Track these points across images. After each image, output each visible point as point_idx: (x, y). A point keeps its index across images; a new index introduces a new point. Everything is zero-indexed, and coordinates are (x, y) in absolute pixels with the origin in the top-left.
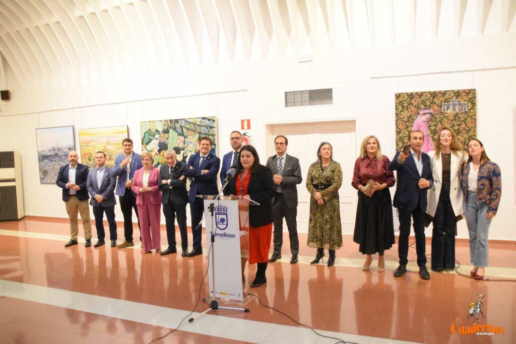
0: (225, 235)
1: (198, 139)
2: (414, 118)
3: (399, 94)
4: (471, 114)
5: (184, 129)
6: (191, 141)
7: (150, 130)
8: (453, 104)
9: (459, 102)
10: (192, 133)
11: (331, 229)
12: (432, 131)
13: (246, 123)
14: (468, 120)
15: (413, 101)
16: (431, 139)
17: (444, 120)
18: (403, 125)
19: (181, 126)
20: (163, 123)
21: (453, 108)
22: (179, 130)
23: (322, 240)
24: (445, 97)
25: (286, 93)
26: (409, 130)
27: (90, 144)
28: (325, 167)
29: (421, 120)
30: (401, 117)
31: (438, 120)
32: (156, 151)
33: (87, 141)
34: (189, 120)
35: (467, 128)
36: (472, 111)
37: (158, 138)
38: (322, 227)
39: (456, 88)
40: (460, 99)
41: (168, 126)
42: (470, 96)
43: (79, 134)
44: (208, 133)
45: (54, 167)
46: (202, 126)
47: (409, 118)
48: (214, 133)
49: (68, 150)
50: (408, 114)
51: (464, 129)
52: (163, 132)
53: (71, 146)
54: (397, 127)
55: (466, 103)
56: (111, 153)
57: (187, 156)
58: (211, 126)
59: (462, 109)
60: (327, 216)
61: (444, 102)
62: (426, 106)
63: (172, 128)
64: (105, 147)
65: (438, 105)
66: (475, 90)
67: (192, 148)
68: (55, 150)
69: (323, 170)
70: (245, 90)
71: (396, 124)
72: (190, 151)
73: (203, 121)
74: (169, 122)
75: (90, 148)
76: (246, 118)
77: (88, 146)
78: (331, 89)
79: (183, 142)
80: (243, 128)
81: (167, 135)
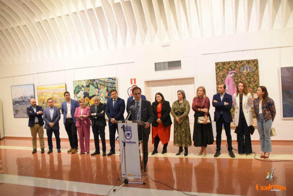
0: (130, 142)
2: (226, 75)
3: (217, 63)
4: (256, 73)
5: (98, 84)
6: (102, 91)
7: (79, 85)
8: (246, 68)
9: (249, 66)
10: (103, 87)
11: (186, 136)
13: (133, 81)
14: (255, 76)
15: (225, 67)
16: (235, 86)
17: (242, 76)
18: (220, 80)
19: (96, 83)
20: (86, 82)
21: (247, 70)
22: (95, 85)
23: (181, 142)
24: (242, 64)
25: (155, 64)
26: (224, 82)
27: (43, 94)
28: (181, 103)
29: (230, 76)
30: (219, 75)
31: (239, 76)
32: (82, 97)
33: (41, 92)
34: (101, 80)
35: (254, 80)
36: (256, 71)
37: (84, 90)
38: (181, 135)
39: (248, 59)
40: (250, 65)
41: (89, 83)
42: (255, 63)
43: (37, 89)
44: (112, 87)
45: (22, 108)
46: (108, 82)
47: (223, 75)
48: (116, 87)
49: (30, 98)
50: (223, 74)
51: (253, 81)
52: (86, 87)
53: (32, 96)
54: (217, 81)
55: (253, 67)
56: (56, 99)
58: (114, 82)
59: (251, 70)
60: (183, 129)
61: (242, 66)
62: (232, 69)
63: (92, 84)
64: (53, 96)
65: (238, 68)
66: (257, 60)
67: (103, 95)
68: (23, 98)
69: (180, 105)
70: (132, 62)
71: (216, 79)
72: (102, 97)
73: (109, 80)
74: (90, 81)
75: (43, 96)
76: (133, 78)
77: (42, 95)
78: (180, 61)
79: (98, 92)
80: (132, 83)
81: (88, 88)
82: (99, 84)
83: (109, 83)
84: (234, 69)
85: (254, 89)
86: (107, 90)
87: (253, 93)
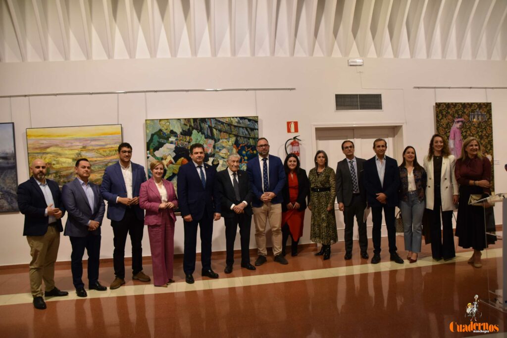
1: (234, 143)
3: (439, 103)
4: (489, 123)
5: (214, 130)
6: (224, 145)
7: (161, 130)
8: (477, 114)
9: (481, 112)
10: (227, 136)
13: (293, 126)
14: (488, 127)
15: (449, 110)
17: (472, 128)
18: (442, 131)
19: (210, 127)
20: (183, 123)
21: (478, 117)
22: (207, 131)
24: (472, 108)
25: (337, 96)
26: (448, 135)
27: (48, 150)
29: (456, 126)
30: (441, 124)
31: (468, 127)
32: (170, 159)
33: (44, 146)
34: (221, 120)
36: (489, 120)
37: (175, 142)
39: (479, 101)
40: (482, 110)
41: (190, 126)
42: (488, 108)
44: (248, 136)
46: (240, 127)
47: (447, 125)
50: (447, 122)
52: (181, 134)
55: (485, 114)
57: (218, 164)
58: (253, 127)
59: (483, 119)
61: (471, 112)
63: (197, 129)
64: (80, 154)
65: (467, 115)
70: (290, 89)
72: (223, 158)
73: (241, 121)
74: (192, 121)
75: (49, 156)
76: (293, 119)
77: (44, 153)
78: (380, 95)
79: (212, 146)
80: (289, 131)
81: (188, 138)
82: (216, 129)
83: (241, 129)
85: (486, 147)
86: (237, 143)
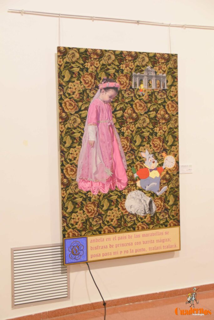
2: (91, 95)
3: (65, 48)
4: (171, 94)
8: (148, 76)
9: (156, 73)
12: (119, 118)
15: (88, 65)
16: (116, 132)
17: (136, 102)
18: (73, 107)
21: (148, 82)
24: (137, 63)
26: (83, 116)
30: (69, 91)
31: (127, 101)
35: (166, 116)
36: (173, 88)
39: (152, 50)
40: (157, 68)
42: (170, 65)
47: (82, 94)
50: (81, 88)
51: (163, 118)
54: (62, 110)
55: (165, 75)
59: (160, 86)
61: (136, 70)
65: (126, 76)
66: (176, 55)
71: (61, 104)
84: (115, 75)
85: (164, 141)
87: (164, 154)
